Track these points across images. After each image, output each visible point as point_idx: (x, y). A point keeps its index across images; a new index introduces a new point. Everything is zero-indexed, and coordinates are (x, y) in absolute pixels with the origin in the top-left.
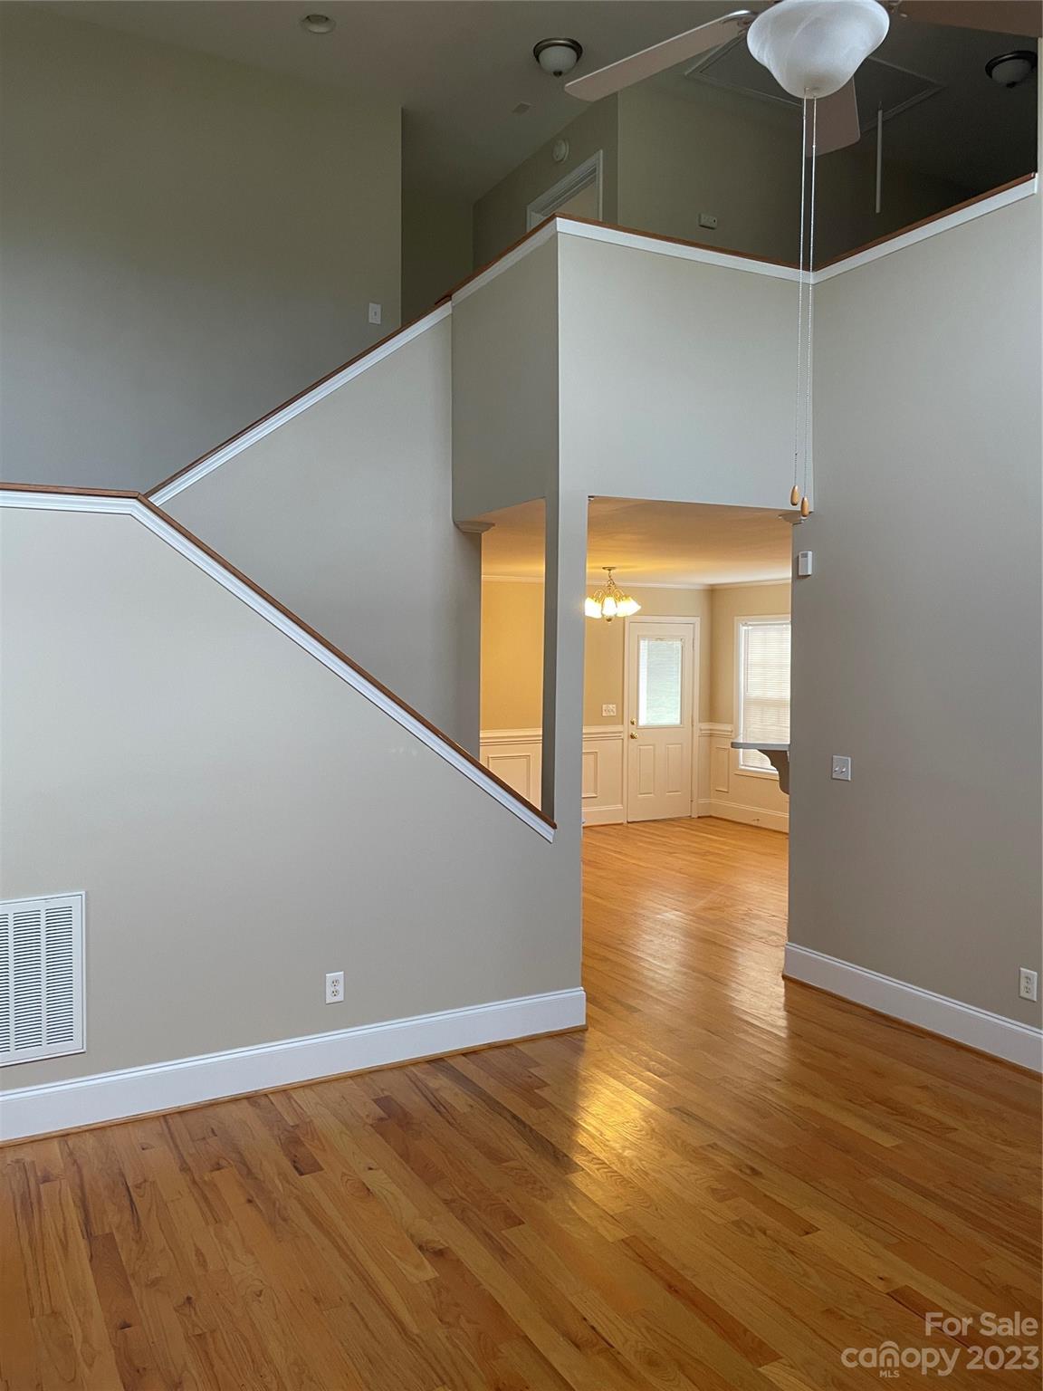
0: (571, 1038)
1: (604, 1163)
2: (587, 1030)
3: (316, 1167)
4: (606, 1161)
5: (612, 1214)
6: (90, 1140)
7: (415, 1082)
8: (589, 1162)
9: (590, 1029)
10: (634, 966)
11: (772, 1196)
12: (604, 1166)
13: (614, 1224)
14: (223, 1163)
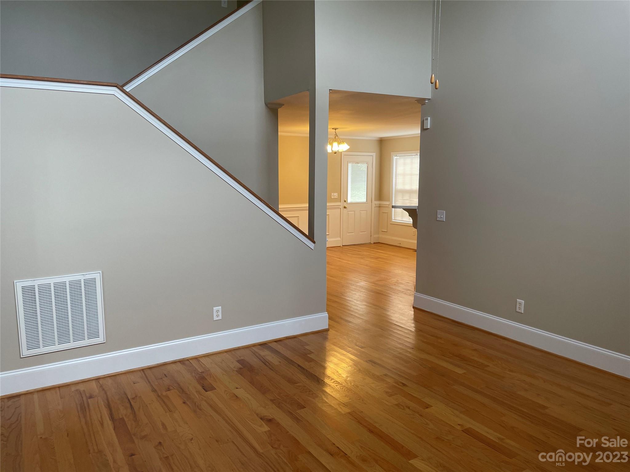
0: (322, 334)
1: (339, 383)
2: (329, 330)
3: (212, 388)
4: (340, 382)
5: (343, 403)
6: (110, 381)
7: (254, 353)
8: (332, 383)
9: (330, 330)
10: (348, 304)
11: (412, 394)
12: (340, 384)
13: (344, 407)
14: (171, 388)
